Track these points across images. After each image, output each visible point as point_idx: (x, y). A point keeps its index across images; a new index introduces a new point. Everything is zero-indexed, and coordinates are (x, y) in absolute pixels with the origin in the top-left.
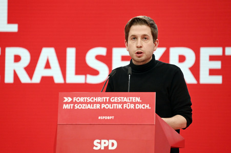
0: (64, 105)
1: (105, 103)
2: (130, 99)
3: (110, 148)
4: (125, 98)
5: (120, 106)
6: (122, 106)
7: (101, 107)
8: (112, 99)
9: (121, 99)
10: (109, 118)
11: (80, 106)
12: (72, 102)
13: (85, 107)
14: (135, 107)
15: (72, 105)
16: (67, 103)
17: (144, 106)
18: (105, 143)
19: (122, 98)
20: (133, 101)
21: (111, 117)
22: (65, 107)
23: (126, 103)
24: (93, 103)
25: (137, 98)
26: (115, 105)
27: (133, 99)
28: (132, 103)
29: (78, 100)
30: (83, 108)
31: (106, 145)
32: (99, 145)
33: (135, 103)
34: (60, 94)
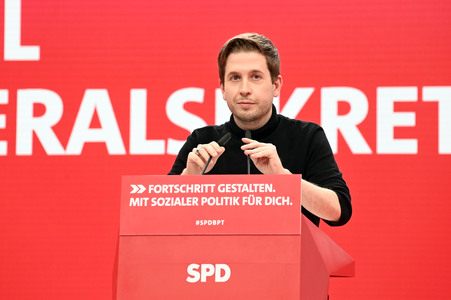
0: (132, 199)
1: (208, 195)
2: (253, 188)
3: (218, 279)
4: (246, 185)
5: (235, 201)
6: (240, 201)
7: (199, 202)
8: (221, 188)
9: (237, 187)
10: (214, 223)
11: (161, 202)
12: (145, 194)
13: (170, 202)
14: (263, 202)
15: (146, 199)
16: (136, 196)
17: (280, 201)
18: (208, 270)
19: (240, 185)
20: (261, 191)
21: (219, 222)
22: (133, 202)
23: (246, 194)
24: (186, 196)
25: (267, 185)
26: (227, 198)
27: (261, 188)
28: (257, 194)
29: (158, 189)
30: (167, 204)
31: (210, 274)
32: (197, 273)
33: (263, 195)
34: (124, 178)
